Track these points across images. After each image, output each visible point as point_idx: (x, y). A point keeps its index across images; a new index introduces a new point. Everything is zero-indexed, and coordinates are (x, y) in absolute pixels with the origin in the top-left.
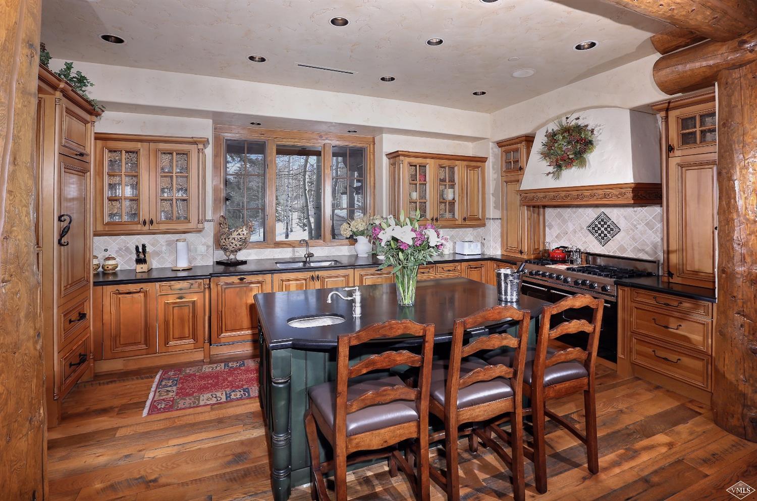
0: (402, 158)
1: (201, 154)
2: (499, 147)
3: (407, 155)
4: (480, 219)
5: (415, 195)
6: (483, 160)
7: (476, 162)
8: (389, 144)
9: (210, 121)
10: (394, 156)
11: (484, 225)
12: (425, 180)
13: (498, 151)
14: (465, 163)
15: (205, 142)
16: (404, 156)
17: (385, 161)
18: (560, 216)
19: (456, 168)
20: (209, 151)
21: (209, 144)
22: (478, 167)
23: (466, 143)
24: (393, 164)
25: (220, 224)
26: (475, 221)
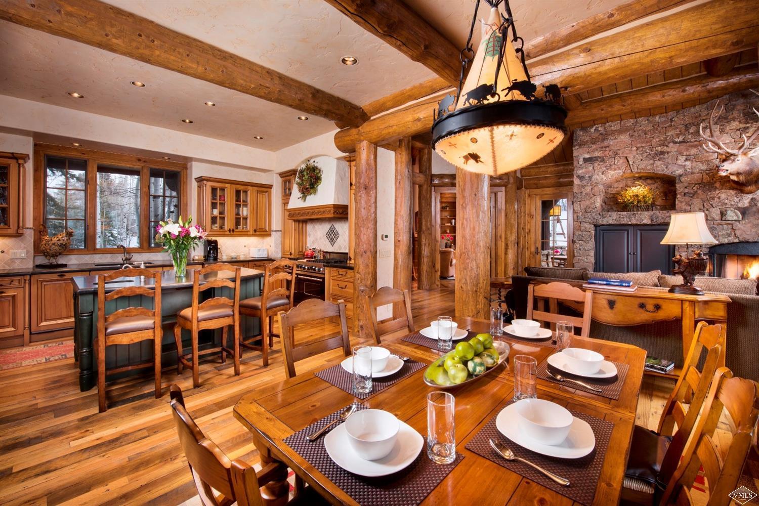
0: (205, 182)
1: (22, 169)
2: (281, 177)
3: (209, 179)
4: (266, 231)
5: (216, 212)
6: (270, 187)
7: (265, 188)
8: (197, 170)
9: (31, 139)
10: (200, 180)
11: (270, 235)
12: (224, 200)
13: (280, 180)
14: (256, 188)
15: (25, 157)
16: (208, 180)
17: (195, 184)
18: (314, 227)
19: (249, 192)
20: (29, 166)
21: (29, 159)
22: (266, 192)
23: (259, 173)
24: (199, 187)
25: (40, 232)
26: (262, 232)
